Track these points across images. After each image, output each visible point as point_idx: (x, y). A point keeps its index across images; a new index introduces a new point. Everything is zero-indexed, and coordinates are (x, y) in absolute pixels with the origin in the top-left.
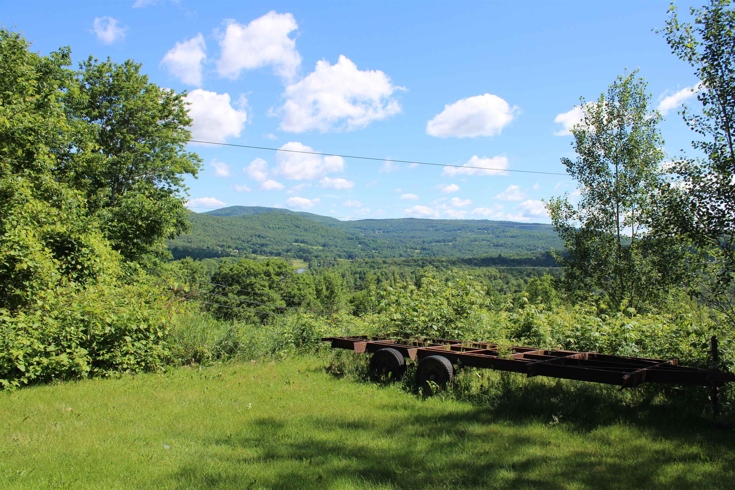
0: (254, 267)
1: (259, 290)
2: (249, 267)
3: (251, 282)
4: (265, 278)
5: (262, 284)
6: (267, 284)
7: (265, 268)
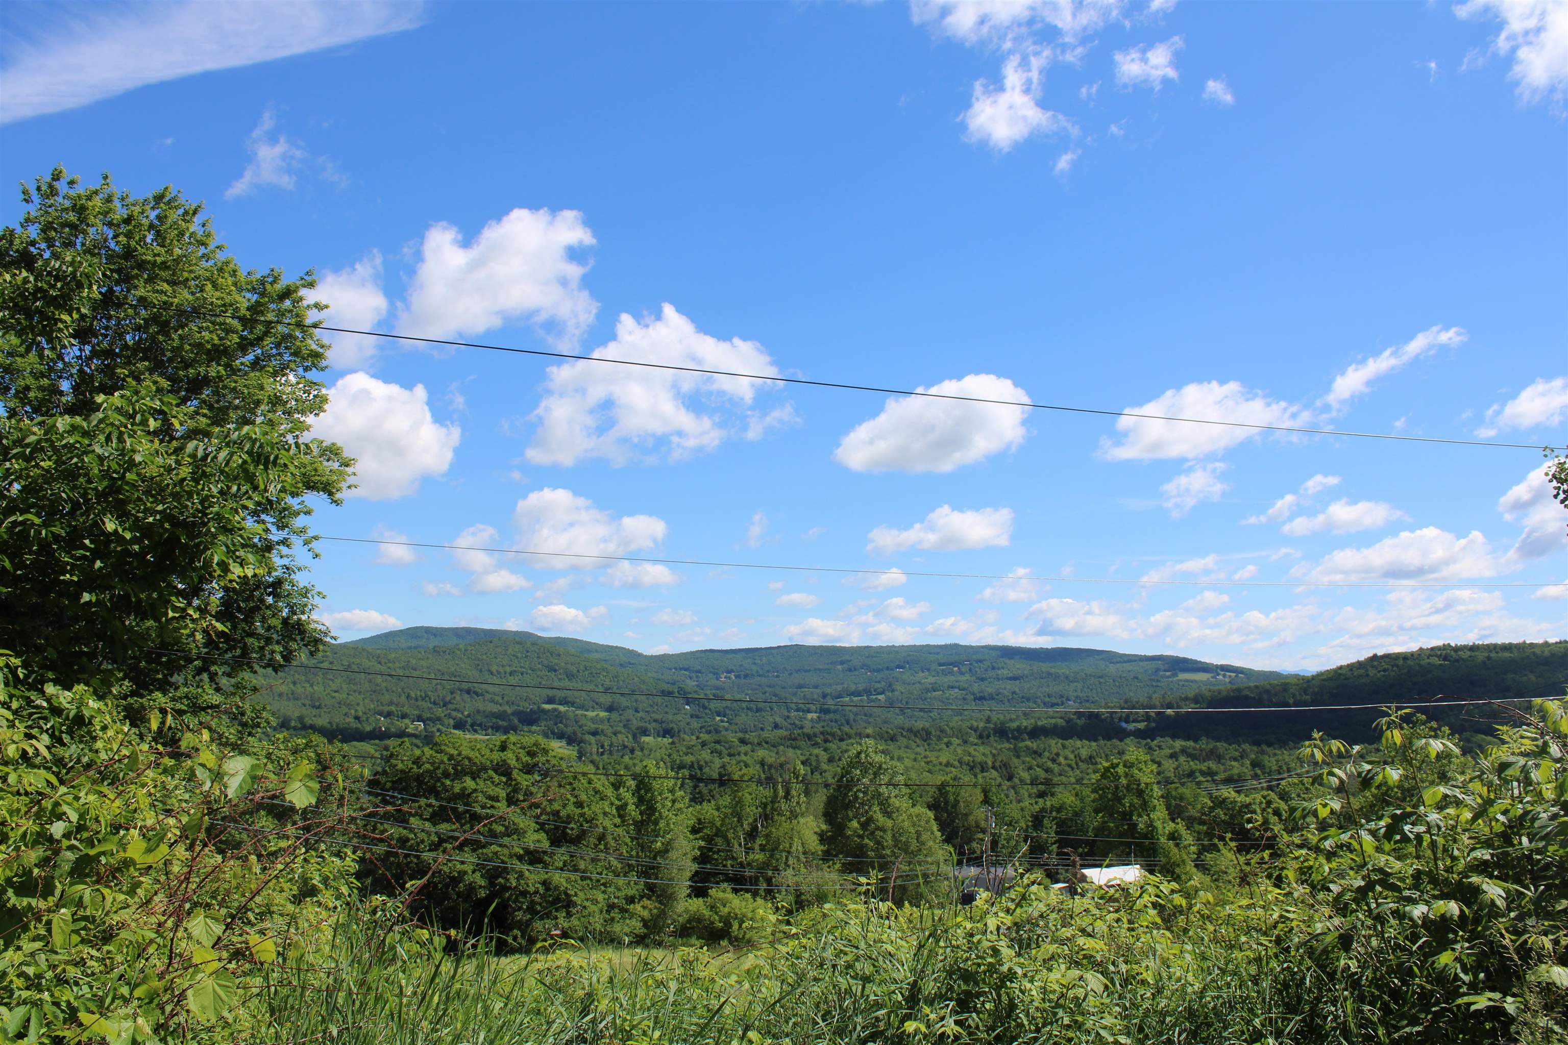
0: (472, 754)
1: (483, 807)
2: (459, 754)
3: (465, 788)
4: (496, 778)
5: (492, 793)
6: (503, 794)
7: (496, 756)
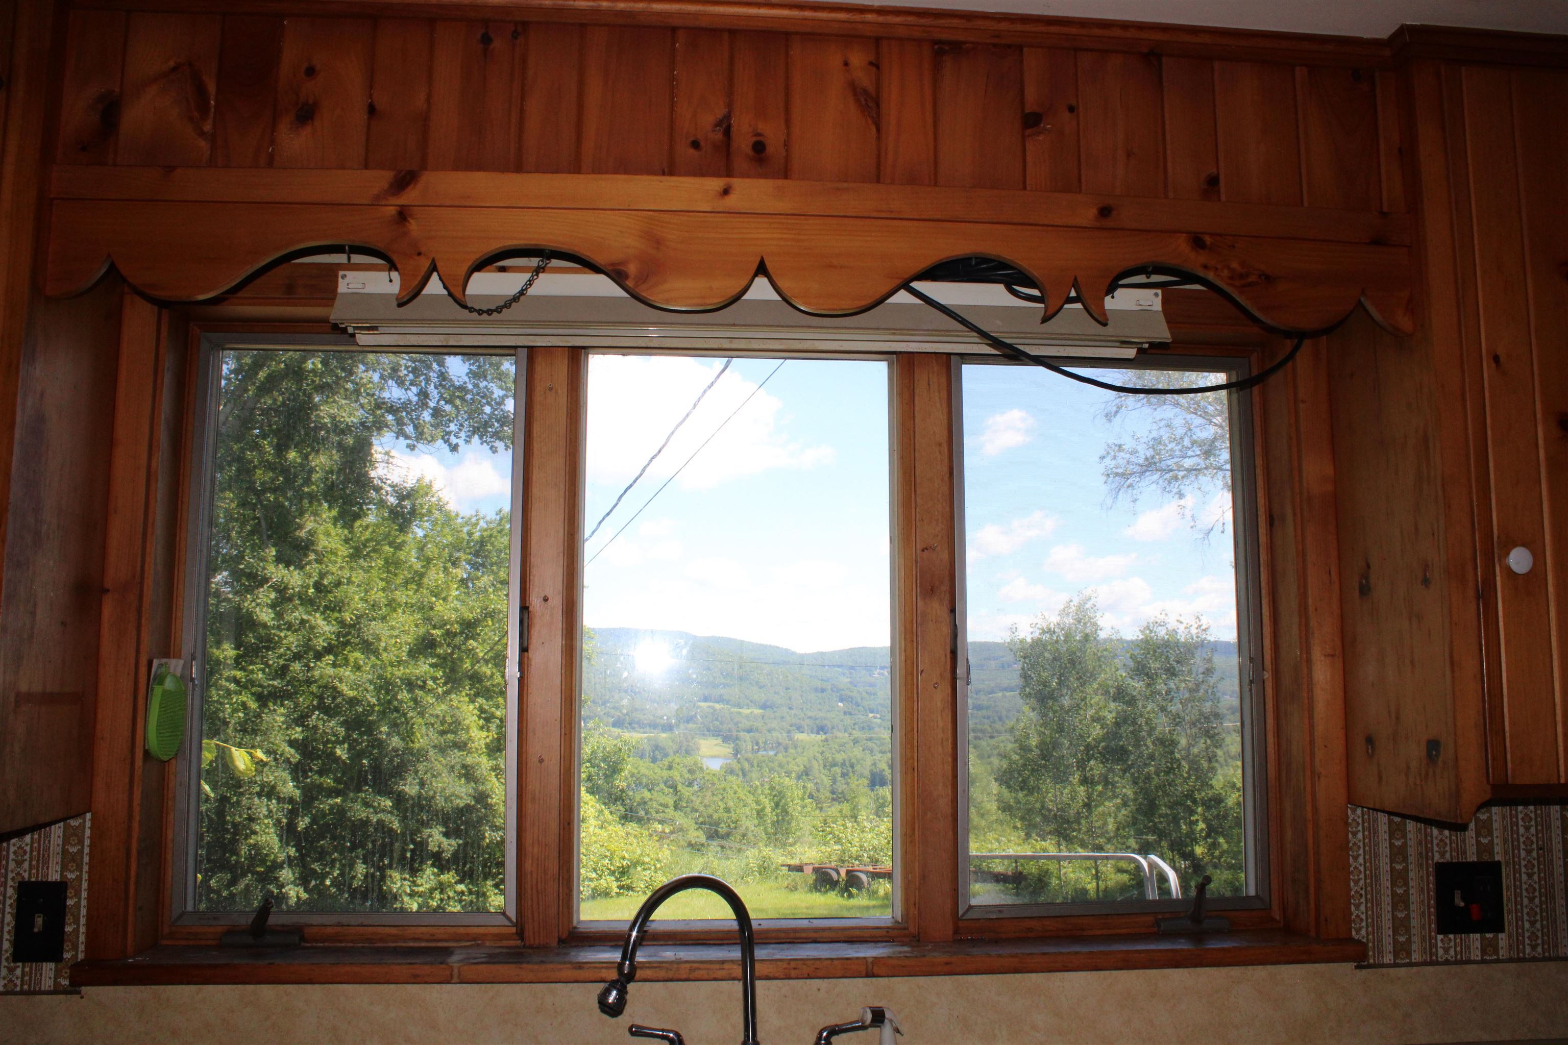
0: (647, 772)
1: (657, 812)
2: (639, 773)
3: (643, 798)
4: (666, 790)
5: (663, 802)
6: (671, 802)
7: (665, 774)
